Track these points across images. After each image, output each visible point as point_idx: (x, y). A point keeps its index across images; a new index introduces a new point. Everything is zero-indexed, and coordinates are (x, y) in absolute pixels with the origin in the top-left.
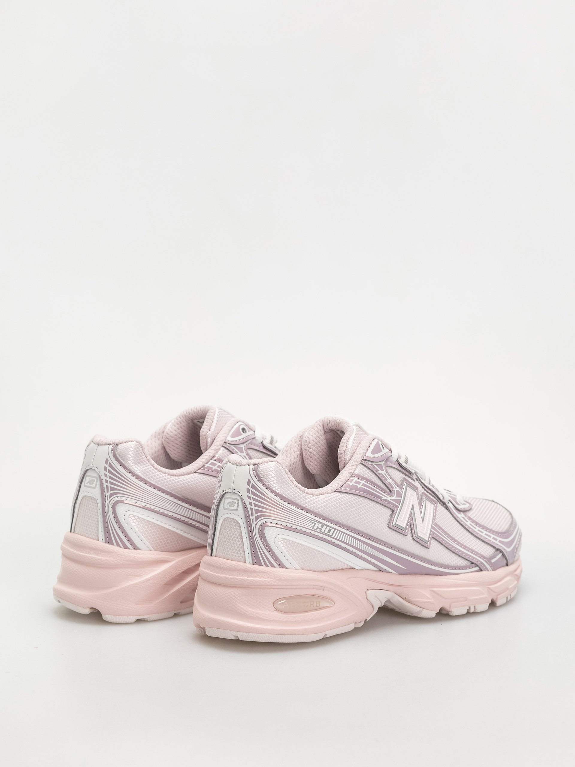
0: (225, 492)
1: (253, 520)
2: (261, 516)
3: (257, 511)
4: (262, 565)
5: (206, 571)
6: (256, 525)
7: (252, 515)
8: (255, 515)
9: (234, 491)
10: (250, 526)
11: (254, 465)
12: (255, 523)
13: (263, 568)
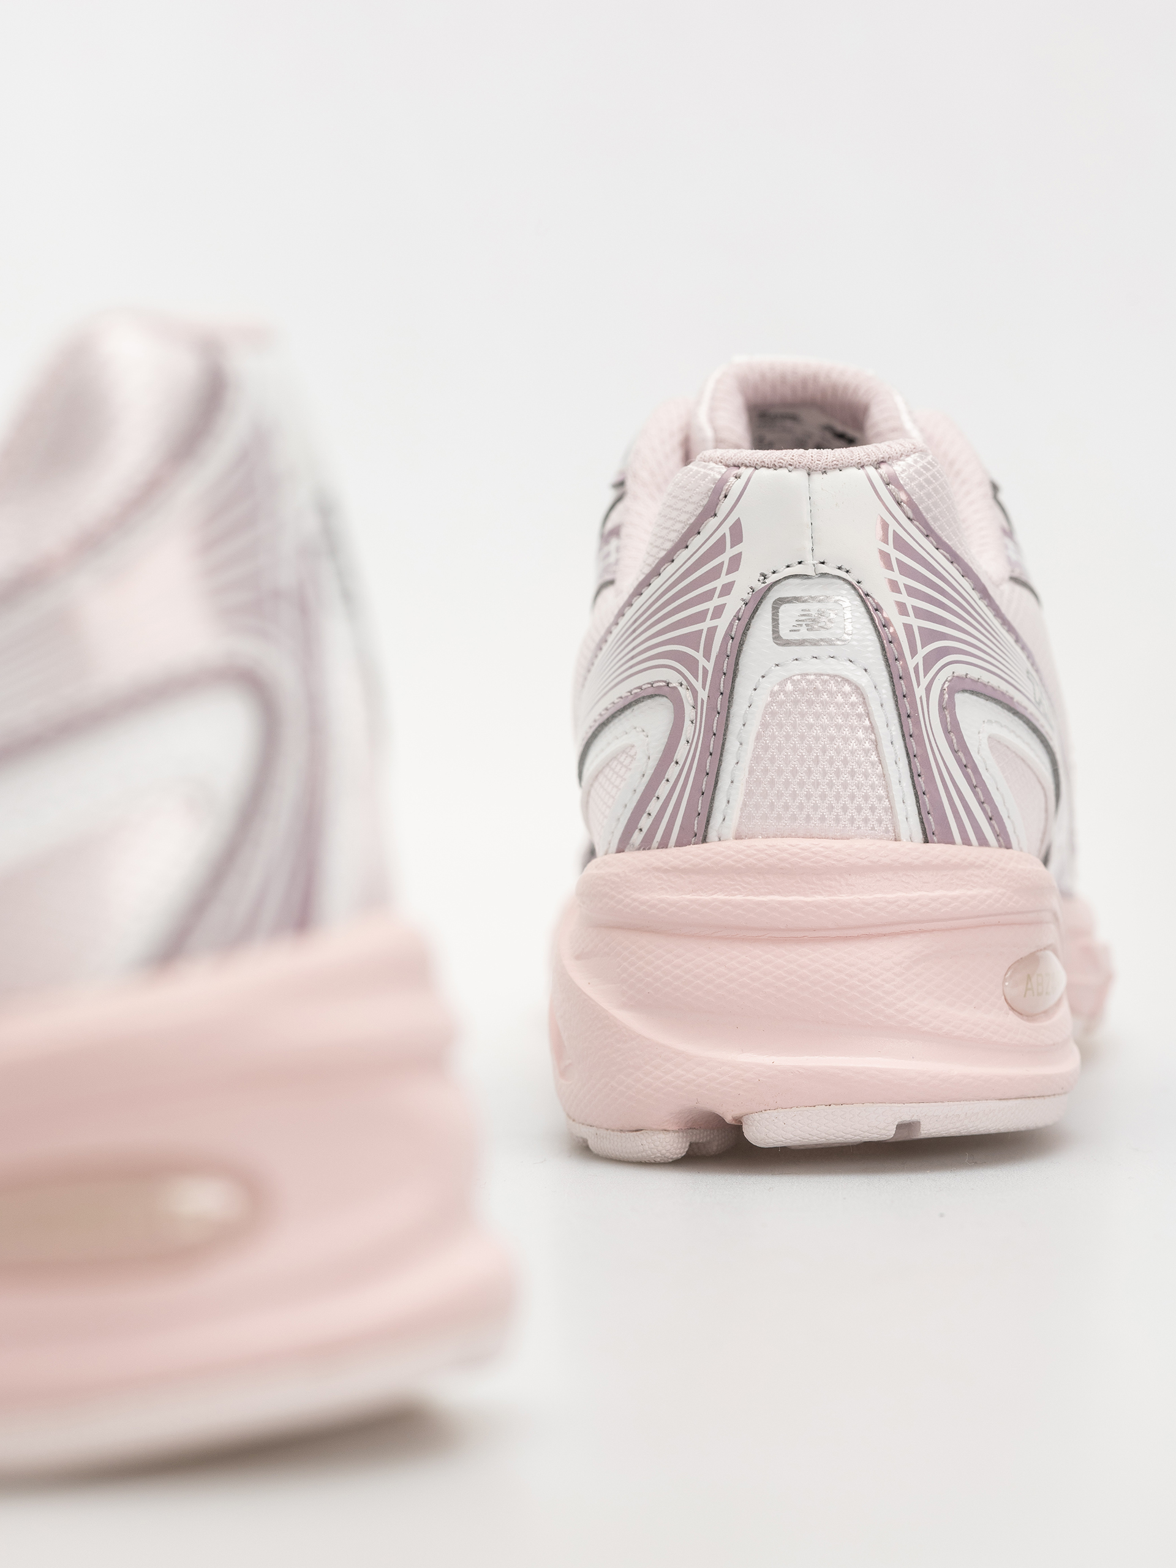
0: (772, 579)
1: (916, 668)
2: (946, 651)
3: (929, 636)
4: (952, 842)
5: (715, 896)
6: (928, 689)
7: (914, 653)
8: (922, 652)
9: (823, 569)
10: (909, 695)
11: (878, 464)
12: (925, 682)
13: (955, 852)
